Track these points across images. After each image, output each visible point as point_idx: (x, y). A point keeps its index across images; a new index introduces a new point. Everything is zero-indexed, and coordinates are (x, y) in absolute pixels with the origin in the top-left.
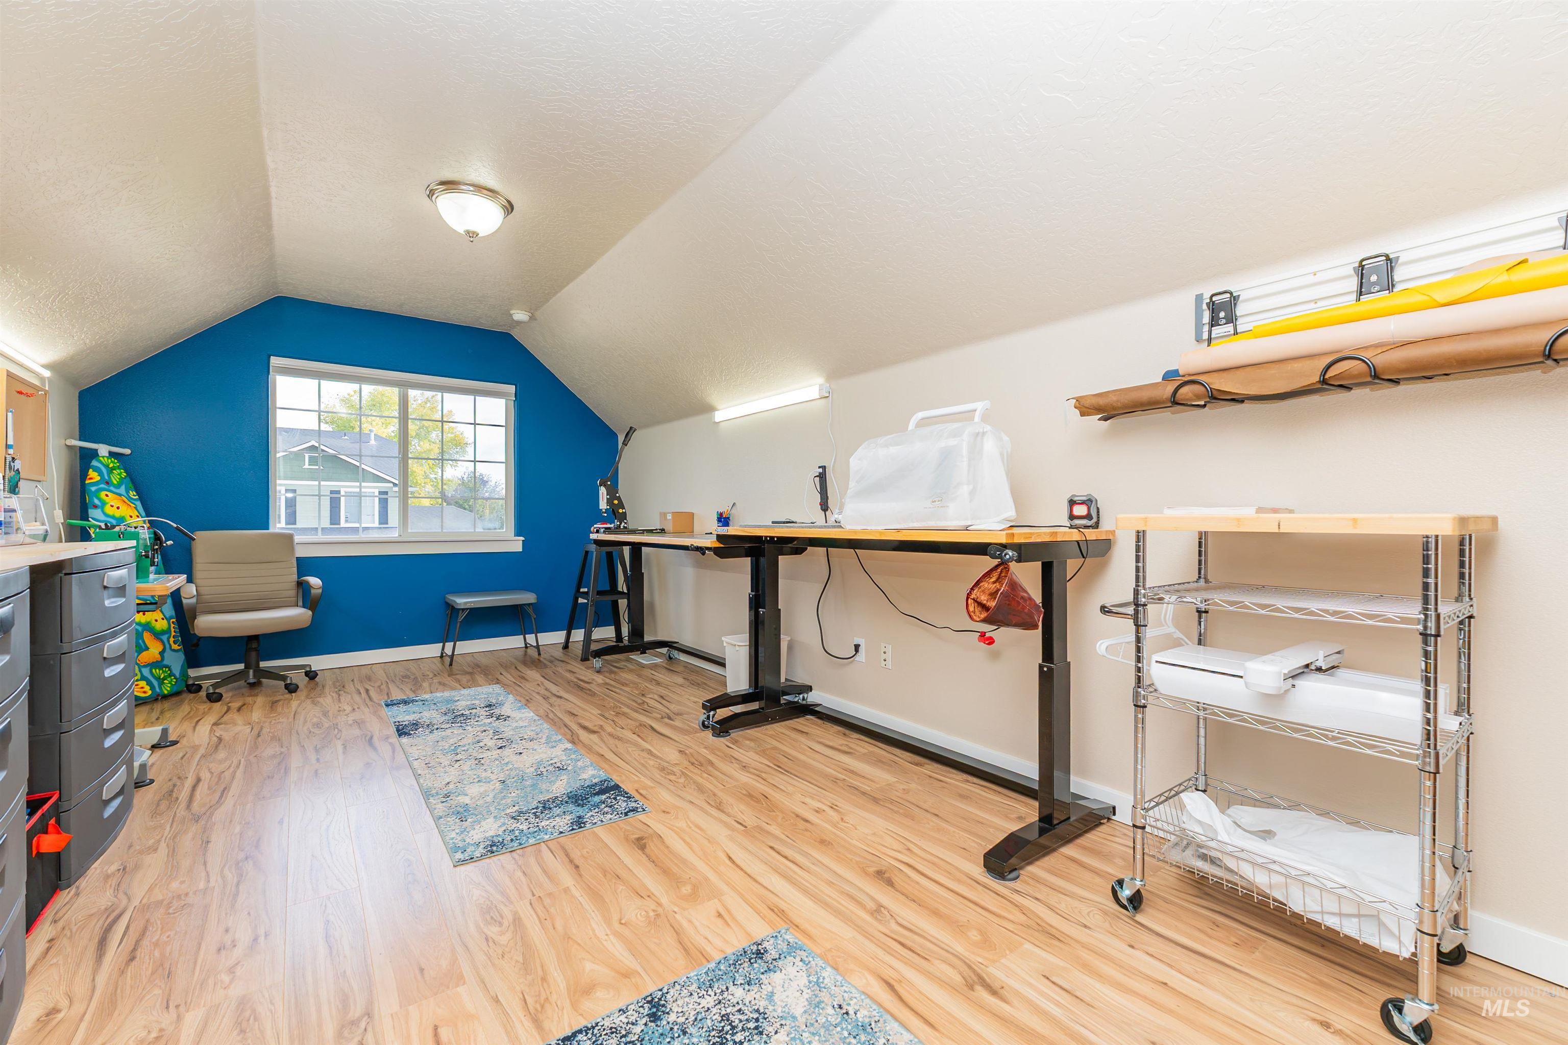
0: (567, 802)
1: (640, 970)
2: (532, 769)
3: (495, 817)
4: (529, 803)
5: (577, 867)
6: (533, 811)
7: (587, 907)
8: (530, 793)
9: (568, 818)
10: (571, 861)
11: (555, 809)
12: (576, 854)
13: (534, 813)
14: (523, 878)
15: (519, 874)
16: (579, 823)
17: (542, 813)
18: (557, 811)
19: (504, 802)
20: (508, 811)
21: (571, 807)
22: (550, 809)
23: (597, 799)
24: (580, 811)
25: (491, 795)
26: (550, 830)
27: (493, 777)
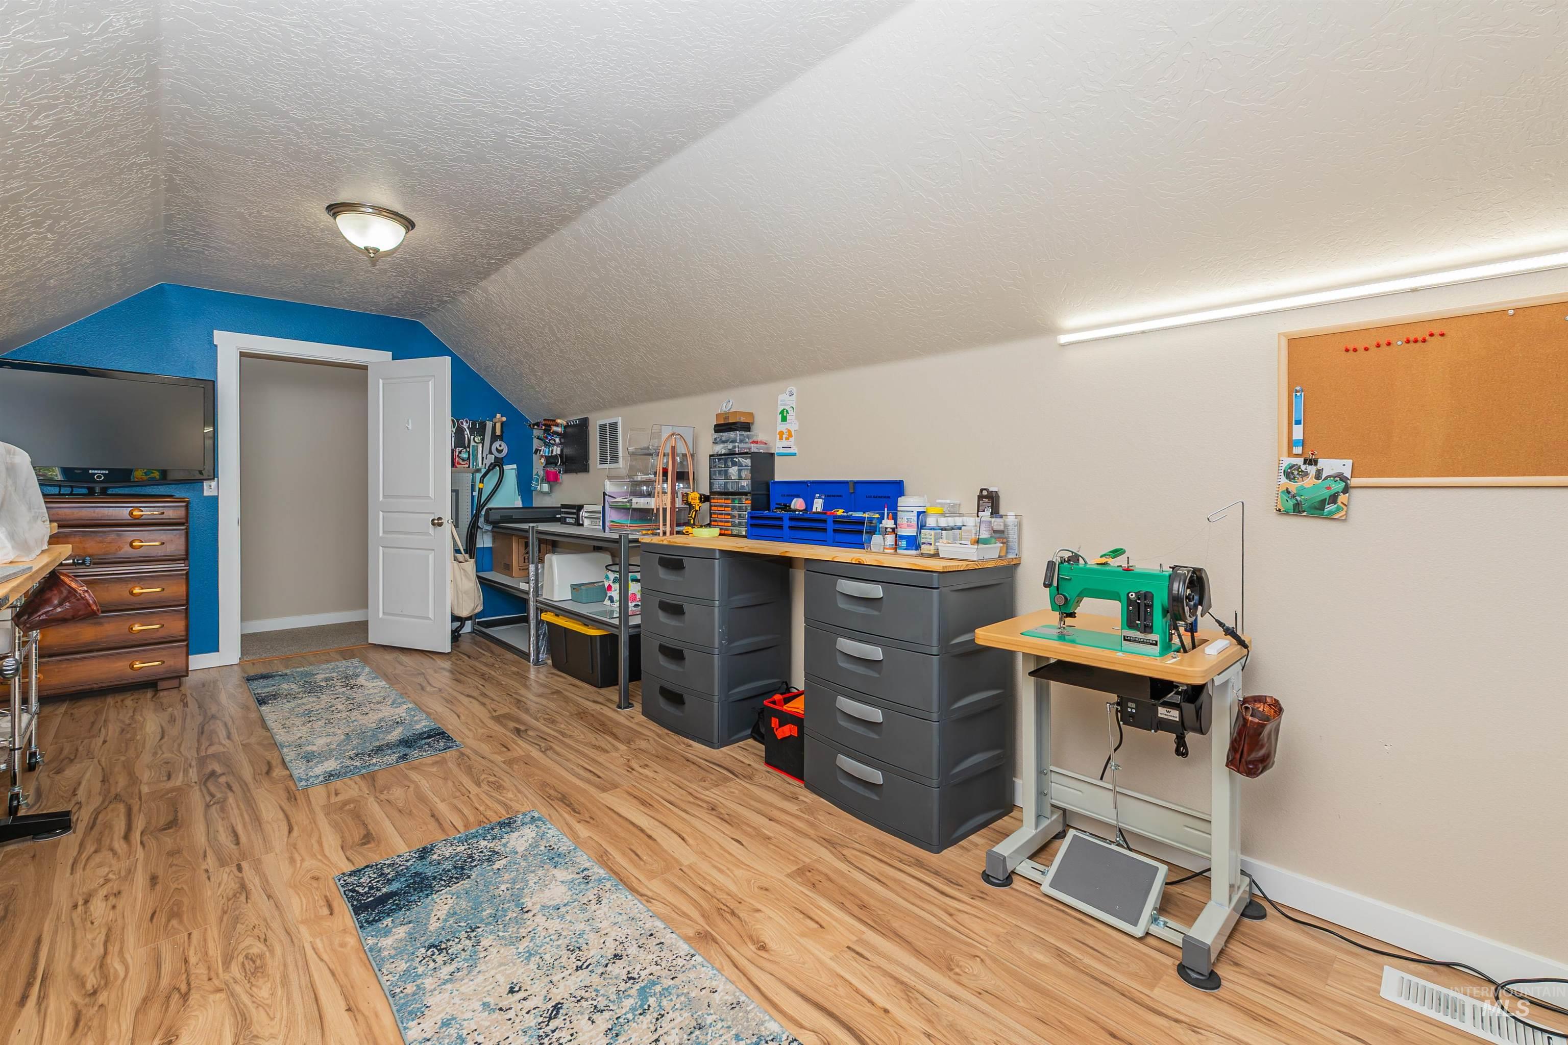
0: (435, 878)
1: (405, 770)
2: (485, 943)
3: (517, 853)
4: (481, 875)
5: (433, 816)
6: (475, 863)
7: (430, 793)
8: (482, 891)
9: (435, 857)
10: (437, 820)
11: (450, 867)
12: (433, 825)
13: (474, 860)
14: (478, 806)
15: (481, 808)
16: (424, 853)
17: (465, 861)
18: (448, 865)
19: (514, 874)
20: (504, 862)
21: (429, 871)
22: (455, 867)
23: (395, 886)
24: (419, 867)
25: (531, 883)
26: (456, 841)
27: (540, 919)
